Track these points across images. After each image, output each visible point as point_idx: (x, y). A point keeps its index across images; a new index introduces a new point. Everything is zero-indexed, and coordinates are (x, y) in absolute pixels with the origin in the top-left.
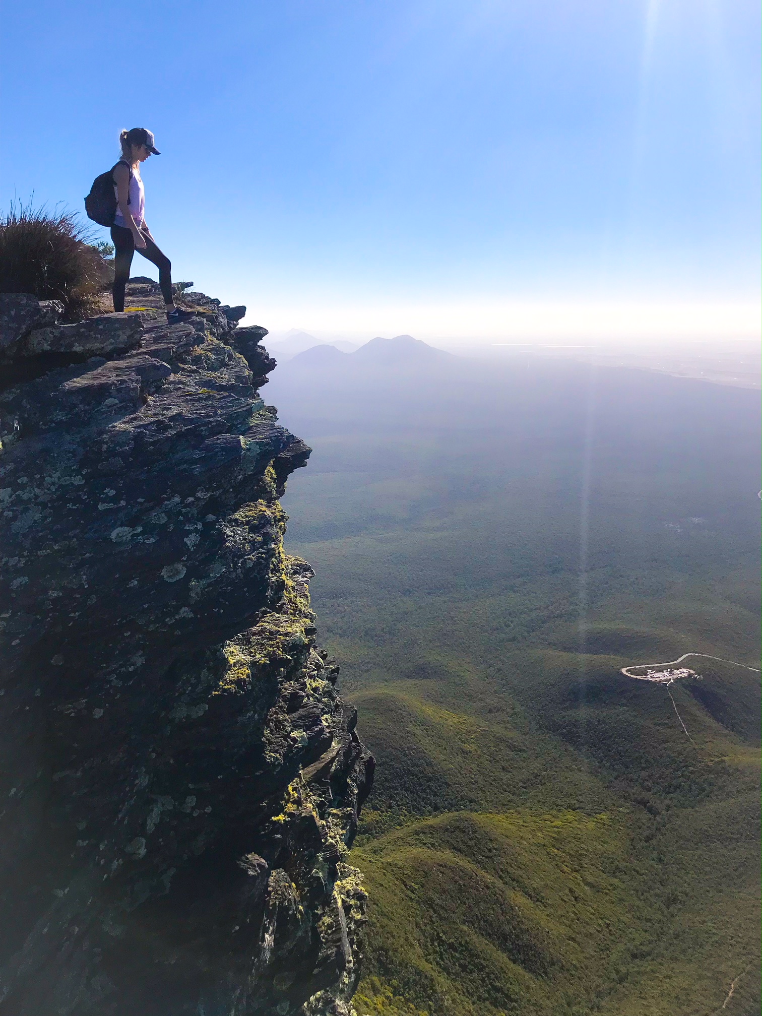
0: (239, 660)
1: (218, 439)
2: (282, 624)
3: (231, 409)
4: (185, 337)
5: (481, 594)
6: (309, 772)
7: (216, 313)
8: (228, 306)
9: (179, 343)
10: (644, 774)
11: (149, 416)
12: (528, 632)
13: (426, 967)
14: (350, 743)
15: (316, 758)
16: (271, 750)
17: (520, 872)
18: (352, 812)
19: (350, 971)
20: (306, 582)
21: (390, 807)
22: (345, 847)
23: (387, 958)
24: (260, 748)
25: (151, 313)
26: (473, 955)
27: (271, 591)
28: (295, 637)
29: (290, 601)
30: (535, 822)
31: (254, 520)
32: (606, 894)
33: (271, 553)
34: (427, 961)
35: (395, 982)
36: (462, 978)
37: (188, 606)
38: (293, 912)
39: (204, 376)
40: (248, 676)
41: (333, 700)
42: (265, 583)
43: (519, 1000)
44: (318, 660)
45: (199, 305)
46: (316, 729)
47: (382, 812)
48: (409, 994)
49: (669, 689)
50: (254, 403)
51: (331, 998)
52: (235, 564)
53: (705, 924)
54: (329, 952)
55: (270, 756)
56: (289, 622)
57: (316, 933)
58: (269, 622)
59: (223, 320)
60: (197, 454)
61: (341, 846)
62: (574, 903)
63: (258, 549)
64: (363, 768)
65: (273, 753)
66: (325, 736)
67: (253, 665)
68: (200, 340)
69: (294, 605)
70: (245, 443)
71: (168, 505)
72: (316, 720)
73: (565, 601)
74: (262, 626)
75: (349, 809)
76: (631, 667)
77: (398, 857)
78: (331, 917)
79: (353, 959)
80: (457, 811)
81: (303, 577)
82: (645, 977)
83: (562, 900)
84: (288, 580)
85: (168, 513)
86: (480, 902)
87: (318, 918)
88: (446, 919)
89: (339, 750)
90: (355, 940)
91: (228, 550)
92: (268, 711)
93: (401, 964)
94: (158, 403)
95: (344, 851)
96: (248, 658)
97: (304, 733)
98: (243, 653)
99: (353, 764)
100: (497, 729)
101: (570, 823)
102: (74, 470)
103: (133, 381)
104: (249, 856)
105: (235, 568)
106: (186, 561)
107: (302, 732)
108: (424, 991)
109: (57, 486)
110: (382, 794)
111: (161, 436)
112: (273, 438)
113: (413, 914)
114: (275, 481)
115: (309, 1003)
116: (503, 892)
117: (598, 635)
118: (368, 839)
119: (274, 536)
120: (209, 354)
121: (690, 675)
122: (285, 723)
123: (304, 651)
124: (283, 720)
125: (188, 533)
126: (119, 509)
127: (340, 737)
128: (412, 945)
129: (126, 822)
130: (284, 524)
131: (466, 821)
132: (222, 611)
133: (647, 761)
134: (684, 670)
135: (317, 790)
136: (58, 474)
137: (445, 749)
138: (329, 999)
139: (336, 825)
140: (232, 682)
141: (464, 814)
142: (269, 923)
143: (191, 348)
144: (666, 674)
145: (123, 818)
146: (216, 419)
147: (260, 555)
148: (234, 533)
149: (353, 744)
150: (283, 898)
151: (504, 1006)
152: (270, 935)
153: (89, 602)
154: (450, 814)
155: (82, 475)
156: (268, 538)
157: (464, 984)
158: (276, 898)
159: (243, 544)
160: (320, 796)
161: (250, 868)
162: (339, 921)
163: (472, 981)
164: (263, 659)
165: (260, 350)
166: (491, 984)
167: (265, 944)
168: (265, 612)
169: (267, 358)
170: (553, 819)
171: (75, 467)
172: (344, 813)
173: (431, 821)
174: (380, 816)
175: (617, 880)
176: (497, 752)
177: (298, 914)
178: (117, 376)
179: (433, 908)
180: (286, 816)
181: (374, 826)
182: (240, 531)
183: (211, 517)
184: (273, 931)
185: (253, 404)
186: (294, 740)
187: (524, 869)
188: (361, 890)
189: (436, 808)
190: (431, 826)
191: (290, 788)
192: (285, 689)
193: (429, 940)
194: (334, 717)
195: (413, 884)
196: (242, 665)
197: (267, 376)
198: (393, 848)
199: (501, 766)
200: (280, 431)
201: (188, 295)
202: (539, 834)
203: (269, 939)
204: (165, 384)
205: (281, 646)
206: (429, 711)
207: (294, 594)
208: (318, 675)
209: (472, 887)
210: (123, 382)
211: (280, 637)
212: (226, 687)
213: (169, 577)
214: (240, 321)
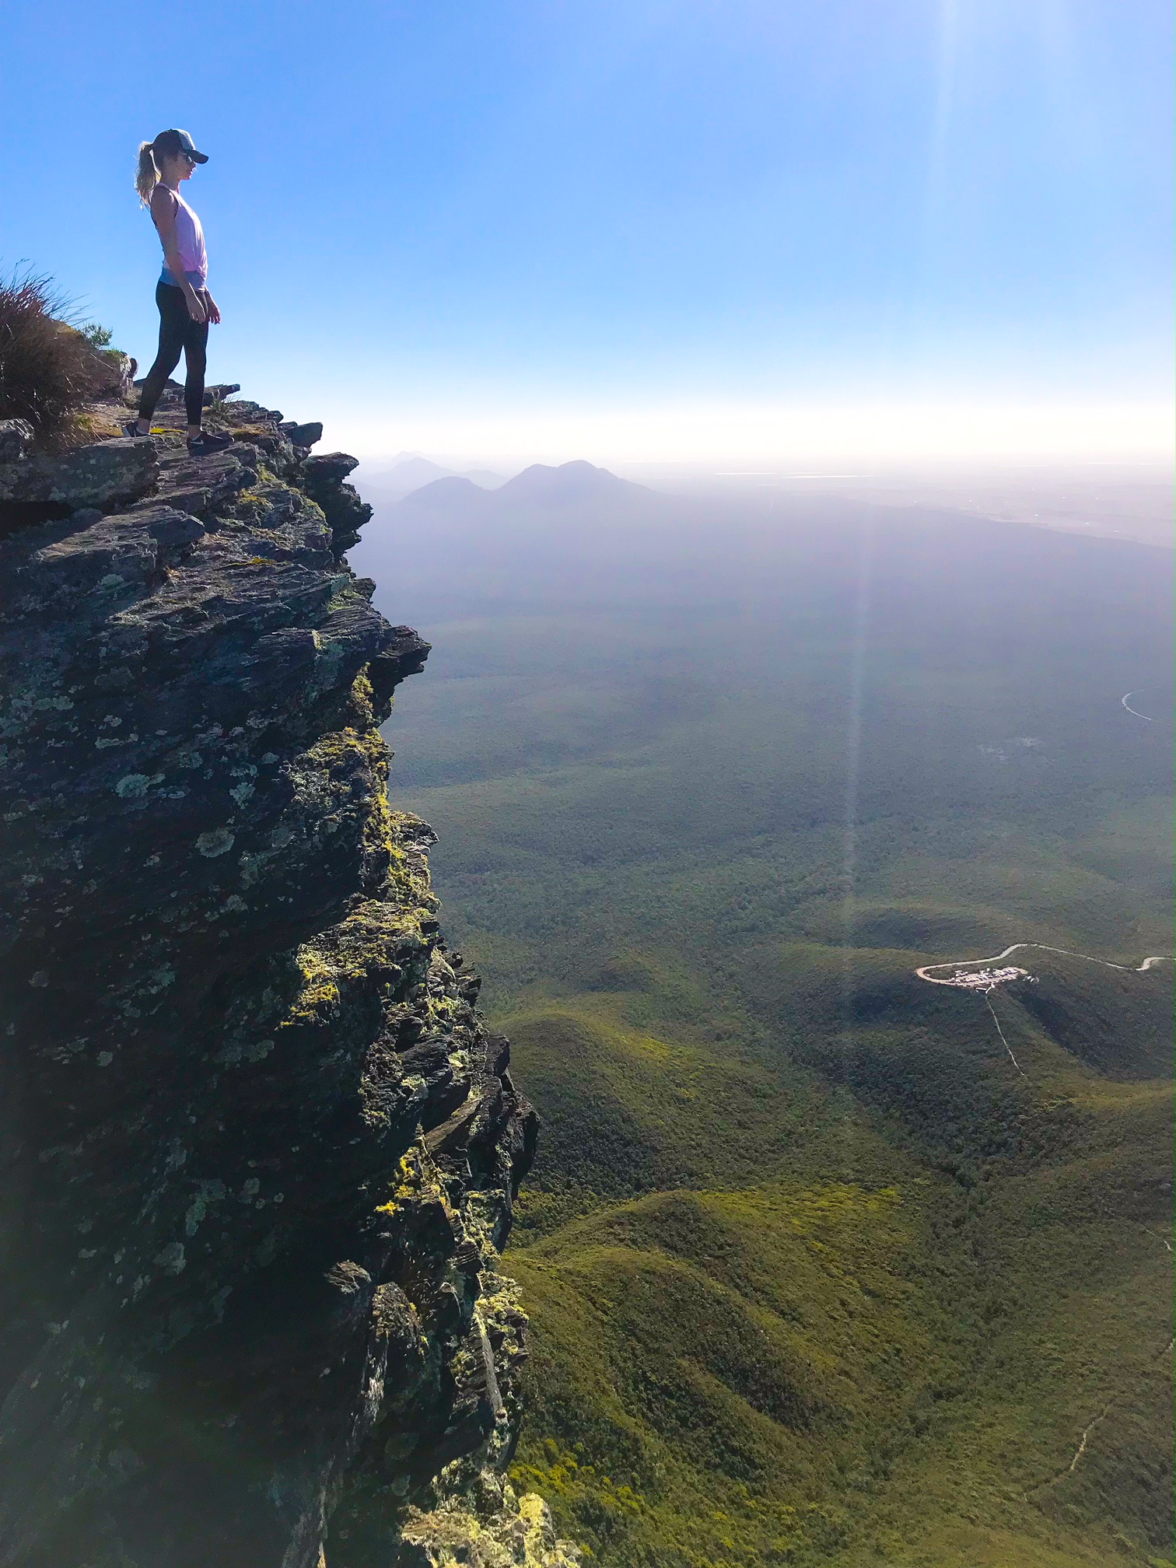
0: (320, 974)
1: (279, 635)
2: (386, 918)
3: (298, 589)
4: (226, 476)
5: (703, 861)
6: (434, 1138)
7: (275, 435)
8: (294, 424)
9: (216, 485)
10: (952, 1127)
11: (171, 602)
12: (774, 916)
13: (628, 1422)
14: (500, 1091)
15: (445, 1117)
16: (371, 1107)
17: (766, 1278)
18: (503, 1195)
19: (503, 1429)
20: (424, 852)
21: (569, 1186)
22: (493, 1248)
23: (567, 1411)
24: (358, 1104)
25: (172, 437)
26: (697, 1401)
27: (367, 868)
28: (406, 936)
29: (399, 881)
30: (788, 1203)
31: (337, 760)
32: (896, 1306)
33: (365, 811)
34: (628, 1412)
35: (580, 1446)
36: (681, 1436)
37: (240, 892)
38: (414, 1345)
39: (256, 536)
40: (335, 997)
41: (472, 1029)
42: (356, 856)
43: (767, 1466)
44: (446, 969)
45: (250, 422)
46: (440, 1074)
47: (557, 1194)
48: (601, 1463)
49: (989, 998)
50: (333, 579)
51: (473, 1469)
52: (310, 828)
53: (1043, 1345)
54: (468, 1403)
55: (371, 1116)
56: (397, 913)
57: (447, 1376)
58: (366, 915)
59: (287, 446)
60: (246, 661)
61: (488, 1247)
62: (848, 1320)
63: (345, 804)
64: (519, 1129)
65: (375, 1111)
66: (458, 1084)
67: (342, 980)
68: (249, 480)
69: (405, 887)
70: (321, 641)
71: (204, 739)
72: (440, 1060)
73: (830, 869)
74: (355, 920)
75: (497, 1191)
76: (931, 967)
77: (584, 1260)
78: (470, 1351)
79: (508, 1412)
80: (670, 1189)
81: (420, 844)
82: (954, 1427)
83: (832, 1317)
84: (395, 849)
85: (205, 752)
86: (707, 1325)
87: (451, 1353)
88: (656, 1351)
89: (481, 1103)
90: (511, 1384)
91: (298, 807)
92: (367, 1048)
93: (589, 1420)
94: (185, 581)
95: (491, 1254)
96: (335, 970)
97: (423, 1080)
98: (326, 963)
99: (505, 1123)
100: (731, 1065)
101: (841, 1203)
102: (57, 688)
103: (144, 547)
104: (342, 1265)
105: (310, 835)
106: (233, 825)
107: (418, 1079)
108: (625, 1457)
109: (31, 713)
110: (555, 1166)
111: (190, 633)
112: (364, 633)
113: (606, 1346)
114: (372, 698)
115: (440, 1477)
116: (741, 1308)
117: (880, 919)
118: (536, 1235)
119: (369, 784)
120: (264, 501)
121: (1020, 977)
122: (394, 1065)
123: (422, 957)
124: (390, 1061)
125: (235, 783)
126: (127, 748)
127: (482, 1083)
128: (604, 1391)
129: (153, 1220)
130: (387, 765)
131: (684, 1204)
132: (291, 900)
133: (956, 1107)
134: (1011, 969)
135: (448, 1163)
136: (32, 694)
137: (651, 1096)
138: (470, 1471)
139: (479, 1216)
140: (310, 1006)
141: (681, 1193)
142: (376, 1363)
143: (236, 493)
144: (984, 976)
145: (149, 1216)
146: (275, 604)
147: (348, 813)
148: (307, 780)
149: (504, 1093)
150: (397, 1326)
151: (744, 1475)
152: (378, 1380)
153: (86, 891)
154: (661, 1195)
155: (69, 695)
156: (359, 788)
157: (684, 1445)
158: (386, 1326)
159: (322, 798)
160: (452, 1173)
161: (343, 1283)
162: (483, 1357)
163: (698, 1439)
164: (357, 971)
165: (346, 492)
166: (725, 1443)
167: (371, 1394)
168: (358, 901)
169: (357, 503)
170: (815, 1198)
171: (57, 683)
172: (491, 1198)
173: (632, 1206)
174: (554, 1200)
175: (909, 1284)
176: (729, 1098)
177: (421, 1349)
178: (120, 538)
179: (635, 1335)
180: (398, 1205)
181: (546, 1217)
182: (317, 777)
183: (270, 757)
184: (383, 1373)
185: (333, 581)
186: (408, 1091)
187: (772, 1274)
188: (519, 1311)
189: (638, 1187)
190: (632, 1213)
191: (403, 1163)
192: (392, 1015)
193: (630, 1381)
194: (475, 1054)
195: (605, 1301)
196: (326, 980)
197: (358, 532)
198: (573, 1247)
199: (736, 1119)
200: (376, 622)
201: (233, 405)
202: (795, 1221)
203: (376, 1386)
204: (196, 550)
205: (384, 950)
206: (624, 1039)
207: (405, 871)
208: (445, 991)
209: (694, 1303)
210: (129, 548)
211: (383, 936)
212: (300, 1014)
213: (209, 850)
214: (313, 446)
